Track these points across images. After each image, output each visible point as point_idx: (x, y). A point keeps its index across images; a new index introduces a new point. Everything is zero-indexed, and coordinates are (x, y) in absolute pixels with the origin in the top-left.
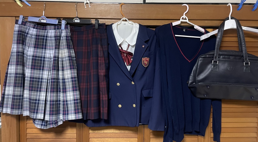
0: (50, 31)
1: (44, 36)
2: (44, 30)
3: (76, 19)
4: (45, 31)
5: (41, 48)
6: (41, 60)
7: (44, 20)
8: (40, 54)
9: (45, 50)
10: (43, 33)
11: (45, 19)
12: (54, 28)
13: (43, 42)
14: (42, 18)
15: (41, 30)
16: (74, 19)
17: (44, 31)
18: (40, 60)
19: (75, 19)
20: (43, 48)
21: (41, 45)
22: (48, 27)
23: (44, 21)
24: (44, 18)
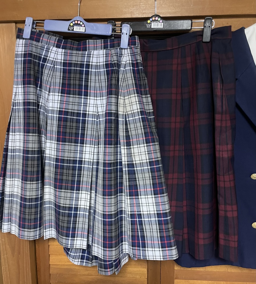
0: (96, 52)
1: (82, 66)
2: (80, 50)
3: (155, 20)
4: (84, 52)
5: (77, 93)
6: (78, 121)
7: (81, 26)
8: (76, 108)
9: (86, 97)
10: (80, 59)
11: (81, 23)
12: (103, 44)
13: (81, 79)
14: (76, 22)
15: (74, 52)
16: (149, 22)
17: (80, 52)
18: (75, 121)
19: (153, 21)
20: (80, 94)
21: (77, 87)
22: (90, 43)
23: (80, 29)
24: (79, 22)
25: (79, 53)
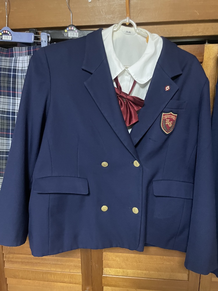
0: (21, 58)
2: (8, 57)
3: (71, 30)
4: (11, 58)
5: (6, 94)
6: (8, 119)
8: (6, 107)
9: (14, 98)
10: (8, 64)
12: (27, 51)
13: (9, 82)
15: (3, 58)
18: (5, 118)
20: (9, 95)
21: (6, 89)
22: (16, 49)
25: (7, 59)
